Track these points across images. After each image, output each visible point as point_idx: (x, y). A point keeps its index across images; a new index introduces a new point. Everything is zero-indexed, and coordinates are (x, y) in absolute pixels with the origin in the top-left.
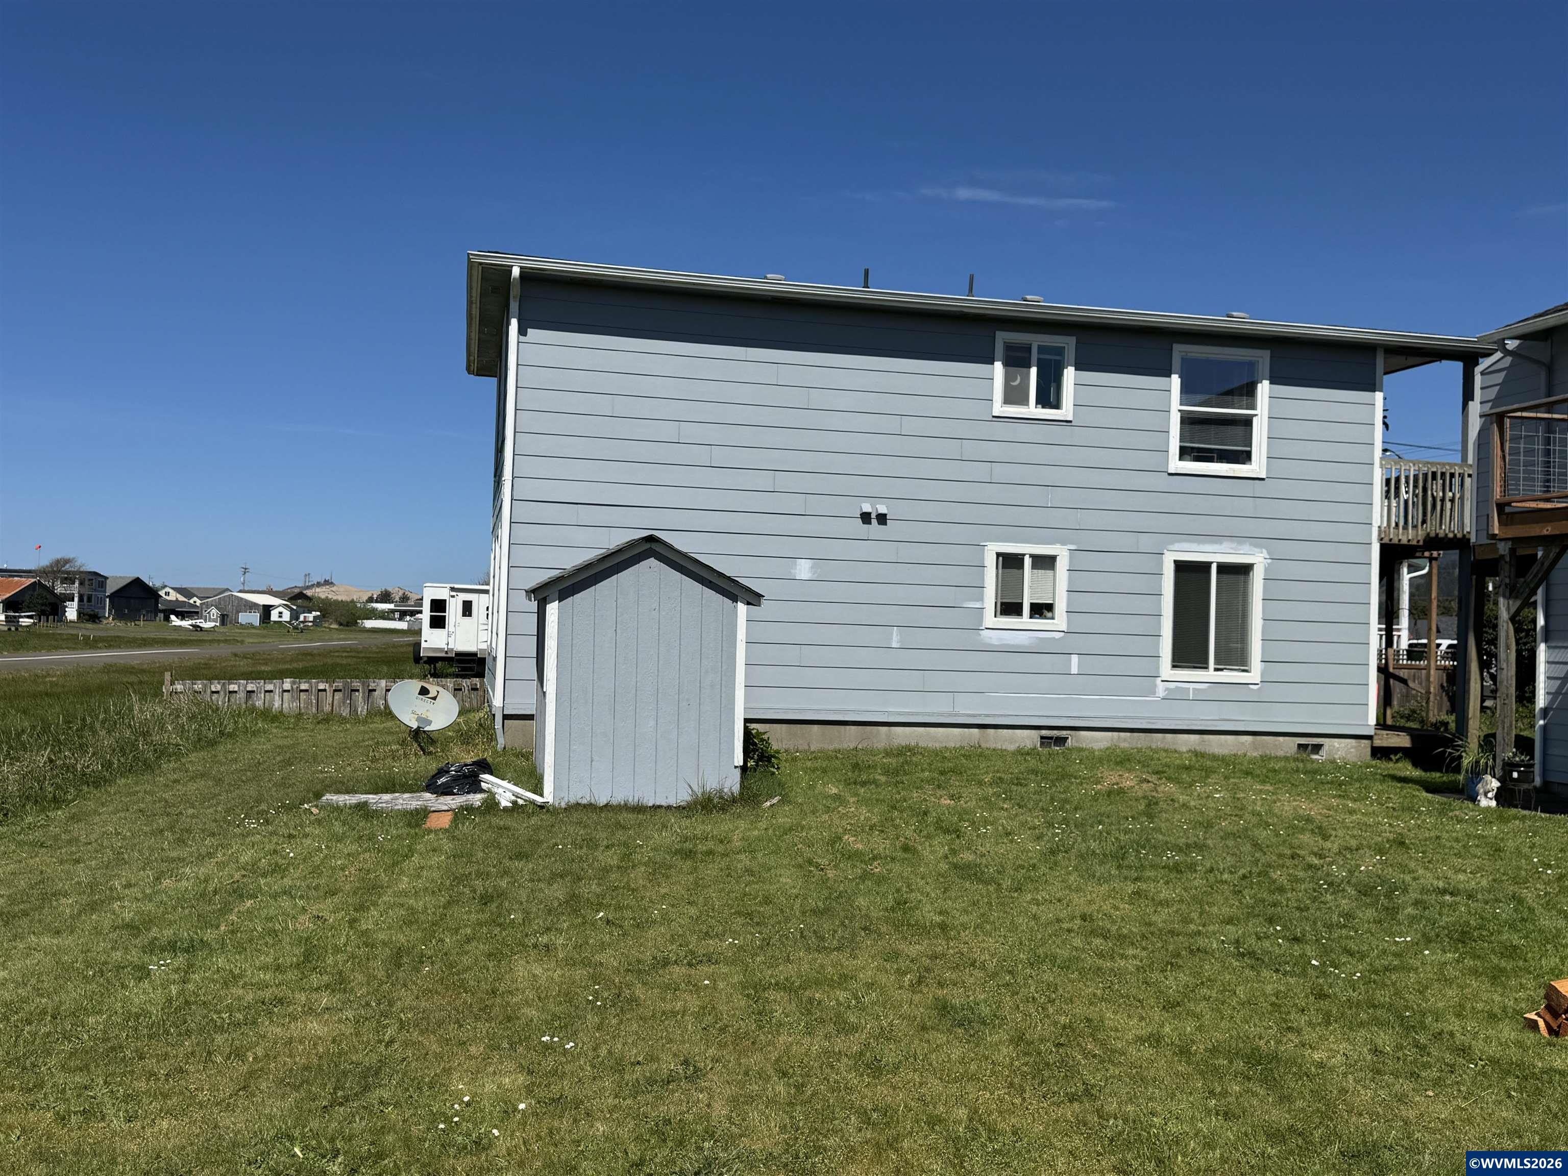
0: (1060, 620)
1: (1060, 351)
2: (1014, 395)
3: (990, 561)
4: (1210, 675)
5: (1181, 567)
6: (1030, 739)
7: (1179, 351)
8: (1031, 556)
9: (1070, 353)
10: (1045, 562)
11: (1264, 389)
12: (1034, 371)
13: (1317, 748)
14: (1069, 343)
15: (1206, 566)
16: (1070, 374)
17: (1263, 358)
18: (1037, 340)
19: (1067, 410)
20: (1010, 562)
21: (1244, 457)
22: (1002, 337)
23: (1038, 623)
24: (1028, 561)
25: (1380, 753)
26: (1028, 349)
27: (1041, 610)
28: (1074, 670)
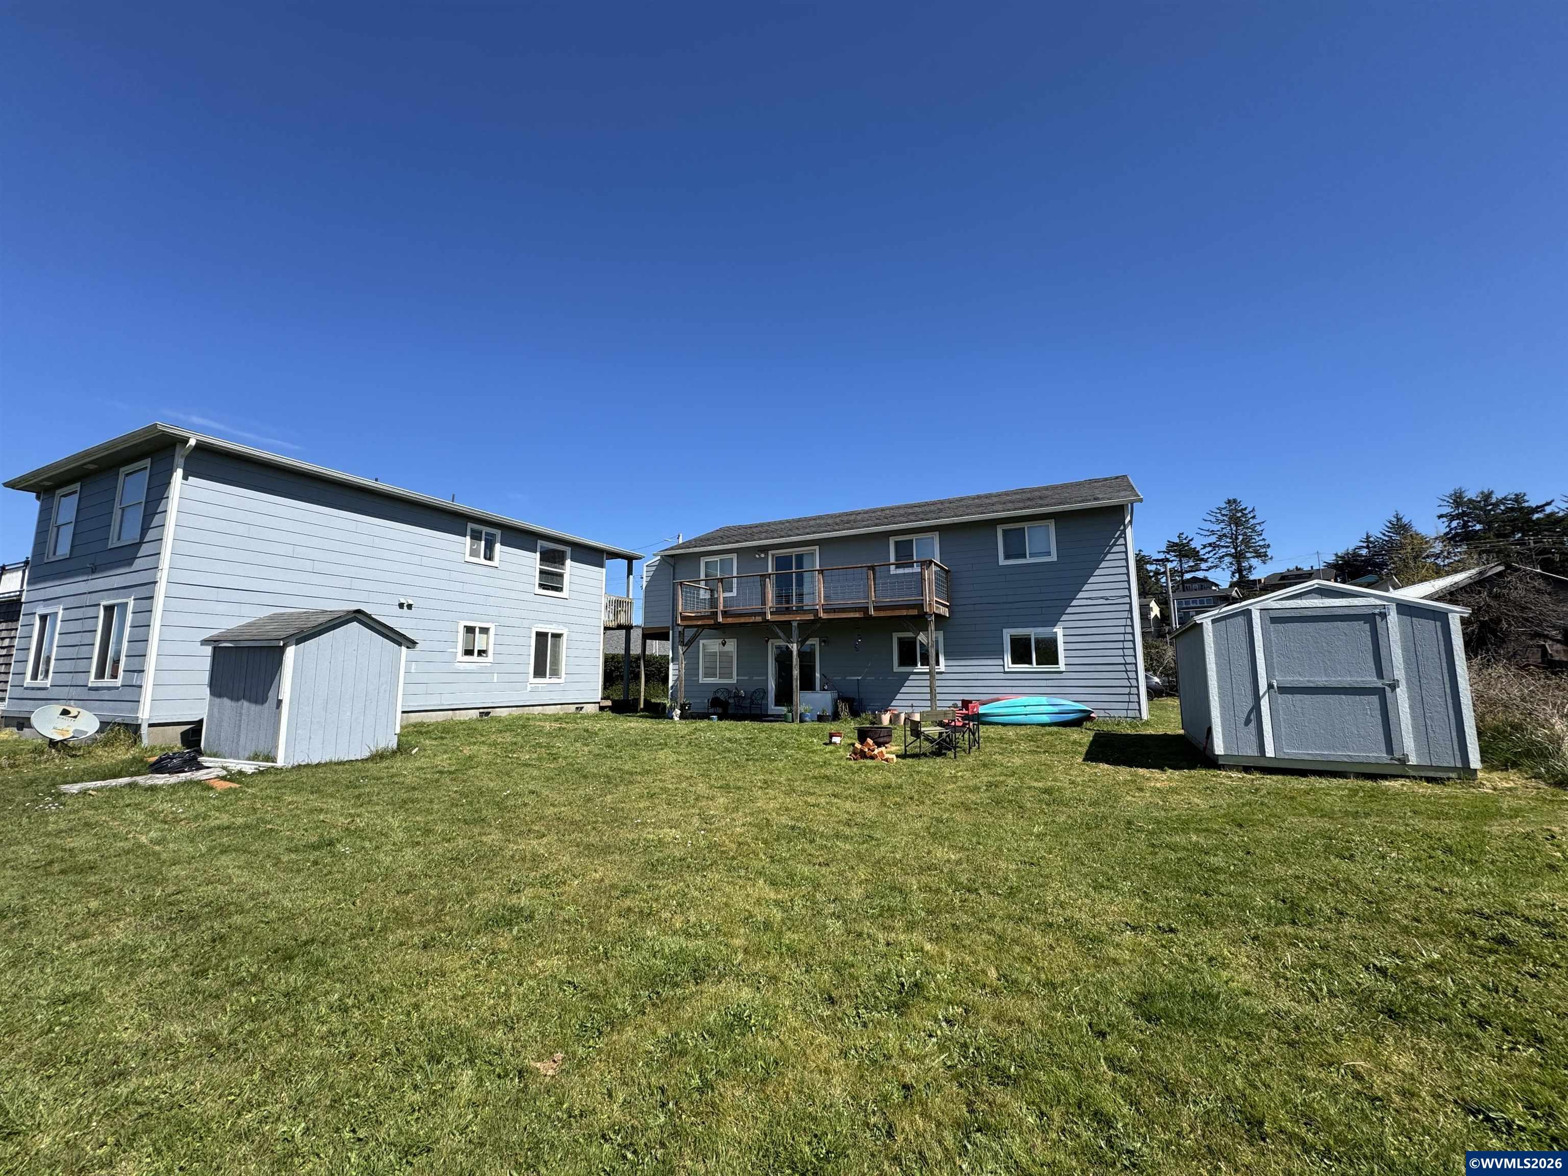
0: (490, 658)
1: (494, 535)
2: (474, 553)
3: (461, 630)
4: (546, 680)
5: (539, 634)
6: (475, 714)
7: (540, 543)
8: (480, 628)
9: (498, 538)
10: (485, 631)
11: (568, 562)
12: (483, 543)
13: (582, 708)
14: (498, 533)
15: (546, 634)
16: (498, 546)
17: (568, 550)
18: (485, 529)
19: (496, 563)
20: (470, 630)
21: (559, 589)
22: (470, 525)
23: (481, 659)
24: (477, 630)
25: (602, 709)
26: (481, 533)
27: (481, 653)
28: (495, 680)
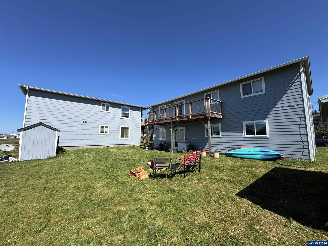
0: (108, 133)
1: (109, 105)
2: (103, 109)
3: (100, 127)
4: (124, 139)
5: (122, 128)
6: (104, 146)
7: (121, 106)
8: (105, 127)
9: (110, 105)
10: (107, 127)
11: (130, 111)
12: (105, 107)
13: (135, 145)
14: (109, 104)
15: (124, 128)
16: (109, 108)
17: (130, 108)
18: (106, 104)
19: (109, 111)
20: (102, 127)
21: (128, 117)
22: (101, 103)
23: (106, 134)
25: (141, 145)
26: (105, 104)
27: (106, 132)
28: (110, 139)
